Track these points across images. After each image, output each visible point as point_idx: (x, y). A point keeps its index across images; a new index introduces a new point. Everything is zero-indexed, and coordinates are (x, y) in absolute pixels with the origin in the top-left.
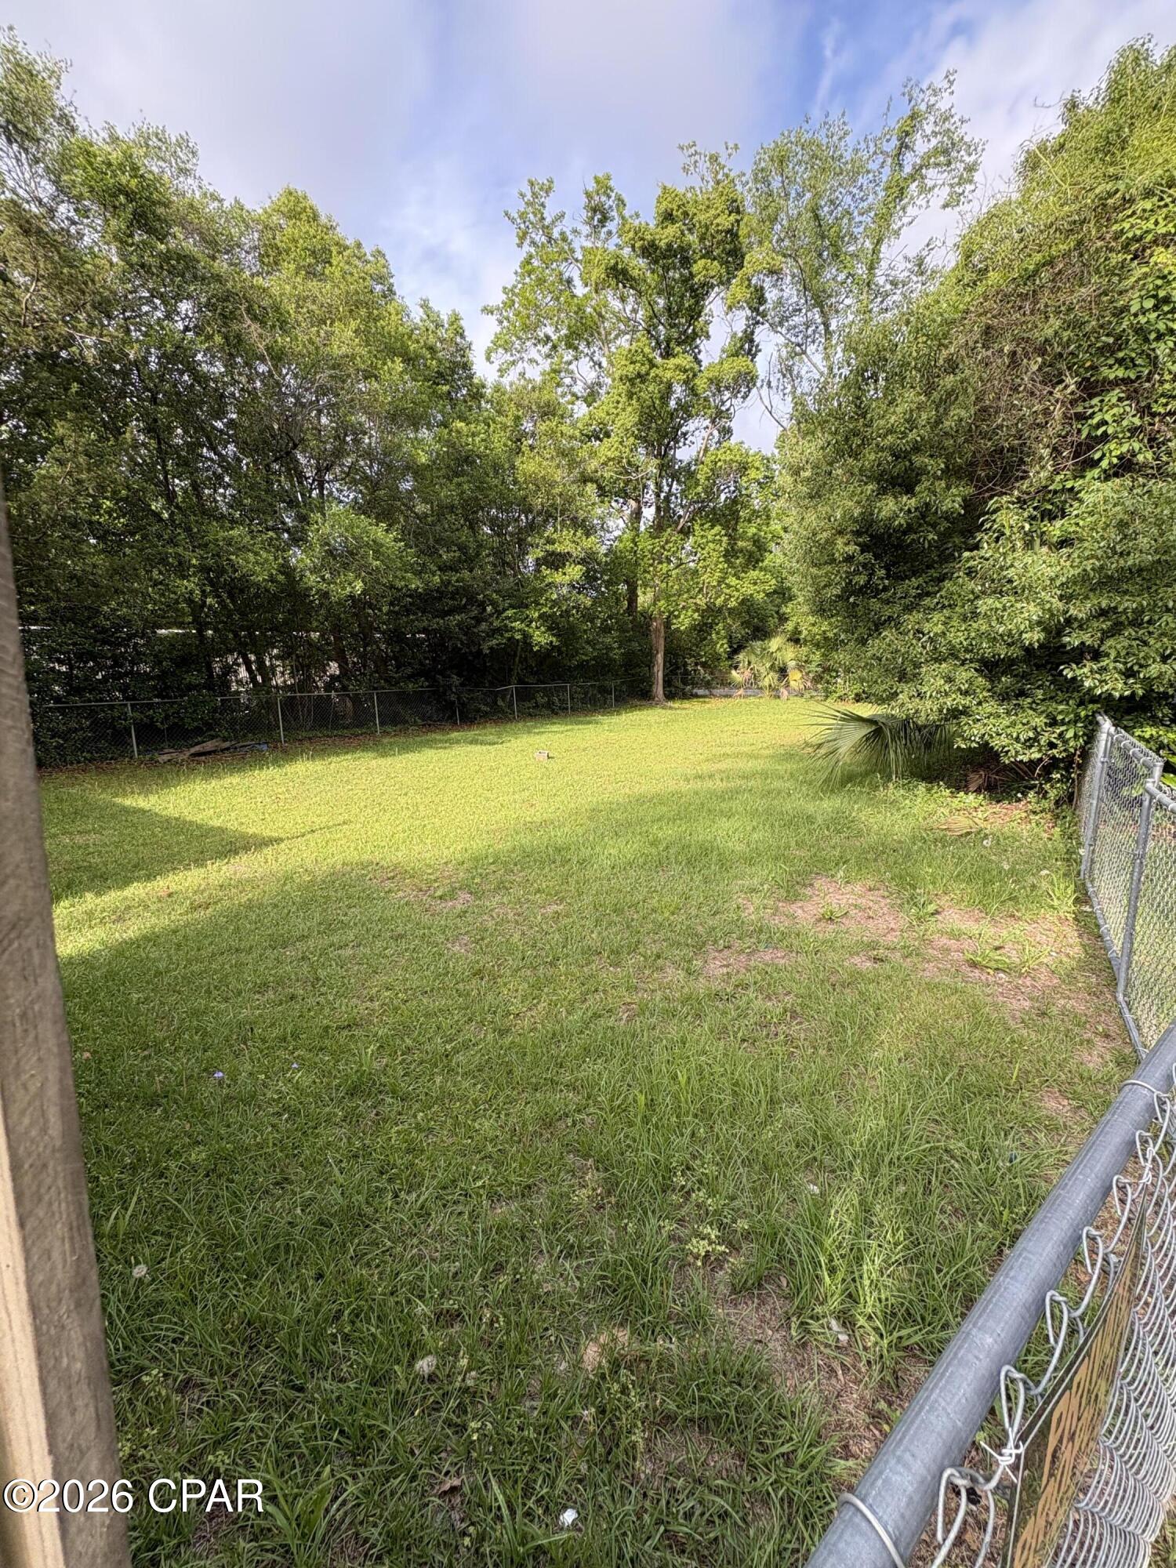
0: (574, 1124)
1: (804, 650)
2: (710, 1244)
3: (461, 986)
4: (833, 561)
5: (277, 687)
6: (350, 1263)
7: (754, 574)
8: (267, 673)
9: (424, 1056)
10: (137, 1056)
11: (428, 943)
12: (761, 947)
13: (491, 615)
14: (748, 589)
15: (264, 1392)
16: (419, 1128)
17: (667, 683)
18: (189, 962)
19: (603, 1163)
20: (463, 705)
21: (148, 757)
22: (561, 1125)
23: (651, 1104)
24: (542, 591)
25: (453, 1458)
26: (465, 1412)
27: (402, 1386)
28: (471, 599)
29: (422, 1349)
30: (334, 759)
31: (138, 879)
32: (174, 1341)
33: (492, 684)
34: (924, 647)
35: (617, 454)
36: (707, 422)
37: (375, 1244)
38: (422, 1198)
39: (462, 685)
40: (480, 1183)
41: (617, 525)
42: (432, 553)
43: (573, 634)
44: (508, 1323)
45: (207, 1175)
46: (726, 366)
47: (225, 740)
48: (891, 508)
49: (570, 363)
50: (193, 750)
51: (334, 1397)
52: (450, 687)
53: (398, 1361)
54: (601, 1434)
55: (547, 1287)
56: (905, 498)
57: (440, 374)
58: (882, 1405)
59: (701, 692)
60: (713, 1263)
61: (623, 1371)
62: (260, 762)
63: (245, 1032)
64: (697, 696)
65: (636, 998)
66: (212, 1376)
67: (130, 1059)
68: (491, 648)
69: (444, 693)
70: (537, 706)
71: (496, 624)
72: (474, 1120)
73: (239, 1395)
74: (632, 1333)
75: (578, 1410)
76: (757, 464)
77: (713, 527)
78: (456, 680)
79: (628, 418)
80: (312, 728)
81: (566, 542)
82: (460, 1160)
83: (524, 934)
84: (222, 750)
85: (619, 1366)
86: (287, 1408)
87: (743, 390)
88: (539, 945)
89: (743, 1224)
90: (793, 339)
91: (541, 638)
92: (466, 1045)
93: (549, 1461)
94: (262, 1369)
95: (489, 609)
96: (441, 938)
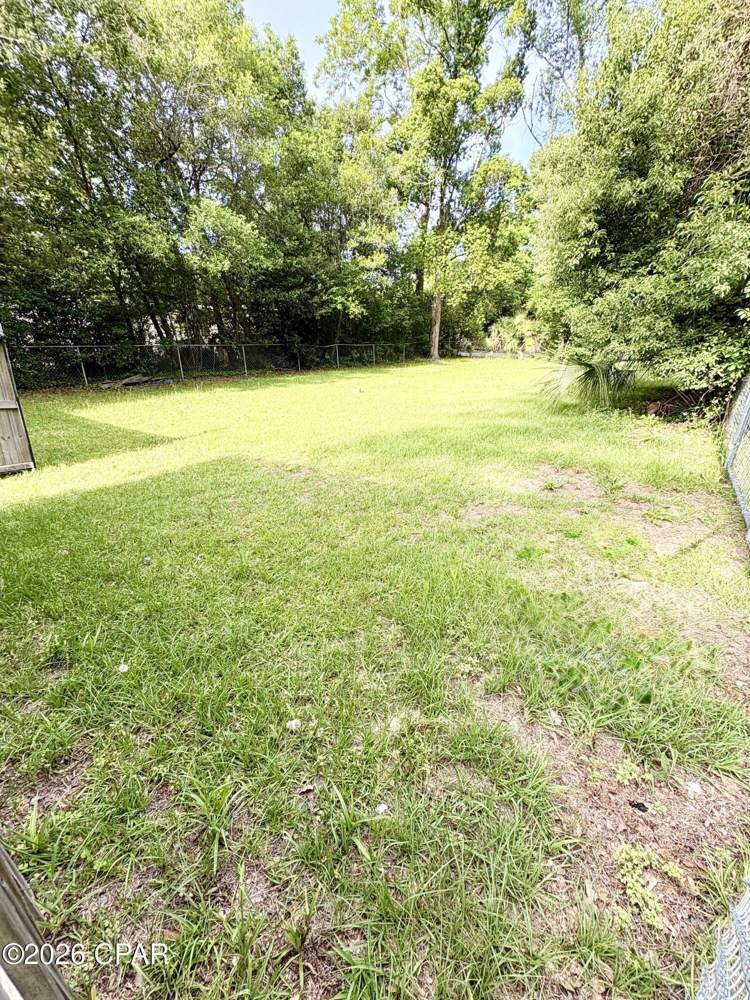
0: (382, 599)
1: (538, 323)
2: (472, 666)
3: (306, 521)
4: (575, 236)
5: (177, 342)
6: (239, 670)
7: (507, 265)
8: (169, 330)
9: (283, 559)
10: (97, 554)
11: (284, 496)
12: (504, 504)
13: (321, 291)
14: (502, 277)
15: (187, 736)
16: (280, 598)
17: (441, 347)
18: (129, 503)
19: (401, 621)
20: (303, 356)
21: (94, 385)
22: (373, 599)
23: (432, 589)
24: (356, 274)
25: (307, 774)
26: (315, 751)
27: (275, 735)
28: (308, 278)
29: (286, 716)
30: (218, 390)
31: (93, 457)
32: (129, 707)
33: (322, 343)
34: (635, 304)
35: (413, 163)
36: (482, 138)
37: (254, 659)
38: (284, 637)
39: (302, 342)
40: (320, 629)
41: (411, 225)
42: (279, 241)
43: (378, 308)
44: (342, 704)
45: (146, 619)
46: (500, 87)
47: (144, 375)
48: (626, 189)
49: (378, 88)
50: (124, 382)
51: (232, 740)
52: (293, 343)
53: (271, 723)
54: (402, 765)
55: (366, 687)
56: (639, 180)
57: (281, 91)
58: (584, 757)
59: (463, 354)
60: (474, 677)
61: (416, 732)
62: (170, 389)
63: (167, 542)
64: (461, 356)
65: (421, 531)
66: (154, 726)
67: (93, 555)
68: (321, 315)
69: (290, 347)
70: (352, 360)
71: (325, 298)
72: (316, 596)
73: (172, 737)
74: (421, 713)
75: (387, 752)
76: (518, 174)
77: (481, 226)
78: (297, 338)
79: (422, 135)
80: (202, 370)
81: (374, 235)
82: (307, 617)
83: (346, 493)
84: (144, 382)
85: (413, 730)
86: (202, 744)
87: (512, 109)
88: (357, 499)
89: (493, 657)
90: (554, 64)
91: (355, 309)
92: (310, 554)
93: (369, 778)
94: (185, 723)
95: (320, 285)
96: (292, 494)
